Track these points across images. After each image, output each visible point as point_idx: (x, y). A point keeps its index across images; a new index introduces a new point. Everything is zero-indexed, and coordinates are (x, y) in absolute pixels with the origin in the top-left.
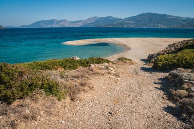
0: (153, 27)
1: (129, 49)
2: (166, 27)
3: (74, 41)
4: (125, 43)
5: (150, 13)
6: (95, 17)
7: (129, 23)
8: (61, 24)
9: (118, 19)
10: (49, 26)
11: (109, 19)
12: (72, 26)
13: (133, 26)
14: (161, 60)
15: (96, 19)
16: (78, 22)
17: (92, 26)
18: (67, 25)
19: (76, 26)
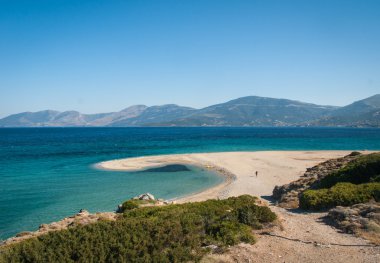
0: (263, 126)
1: (232, 177)
2: (290, 125)
3: (116, 161)
4: (221, 165)
5: (254, 98)
6: (140, 106)
7: (212, 119)
8: (65, 119)
9: (189, 110)
10: (39, 125)
11: (169, 111)
12: (89, 124)
13: (220, 124)
14: (313, 198)
15: (142, 109)
16: (102, 115)
17: (133, 124)
18: (78, 123)
19: (98, 125)
